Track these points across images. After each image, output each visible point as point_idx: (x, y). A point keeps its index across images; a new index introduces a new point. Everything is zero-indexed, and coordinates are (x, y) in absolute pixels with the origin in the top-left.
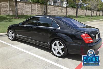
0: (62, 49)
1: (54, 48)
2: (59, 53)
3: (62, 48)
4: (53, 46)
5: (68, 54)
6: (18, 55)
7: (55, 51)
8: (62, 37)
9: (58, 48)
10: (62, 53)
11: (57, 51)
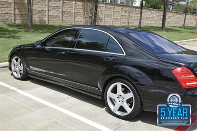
0: (129, 101)
1: (111, 99)
2: (122, 109)
3: (130, 99)
4: (110, 92)
5: (143, 111)
6: (32, 111)
7: (114, 105)
8: (129, 75)
9: (121, 99)
10: (129, 110)
11: (118, 104)
